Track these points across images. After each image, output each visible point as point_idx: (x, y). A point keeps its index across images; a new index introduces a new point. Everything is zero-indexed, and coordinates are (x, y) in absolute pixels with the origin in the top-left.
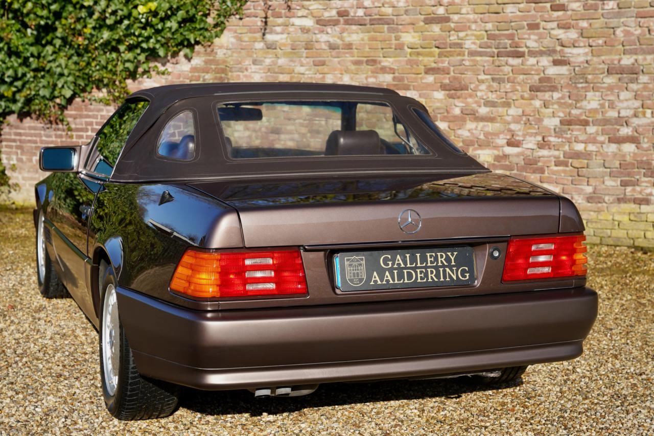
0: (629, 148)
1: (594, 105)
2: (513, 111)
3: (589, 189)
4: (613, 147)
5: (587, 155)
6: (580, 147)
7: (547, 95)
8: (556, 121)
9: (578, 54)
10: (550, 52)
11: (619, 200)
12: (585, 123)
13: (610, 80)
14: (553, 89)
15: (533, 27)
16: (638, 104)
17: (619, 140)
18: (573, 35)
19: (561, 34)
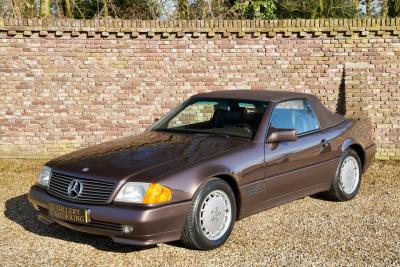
0: (64, 114)
1: (47, 95)
2: (8, 98)
3: (47, 134)
4: (57, 114)
5: (45, 118)
6: (42, 114)
7: (25, 90)
8: (30, 103)
9: (38, 72)
10: (24, 70)
11: (62, 138)
12: (44, 104)
13: (54, 84)
14: (28, 88)
15: (15, 58)
16: (66, 95)
17: (60, 111)
18: (35, 63)
19: (29, 62)
